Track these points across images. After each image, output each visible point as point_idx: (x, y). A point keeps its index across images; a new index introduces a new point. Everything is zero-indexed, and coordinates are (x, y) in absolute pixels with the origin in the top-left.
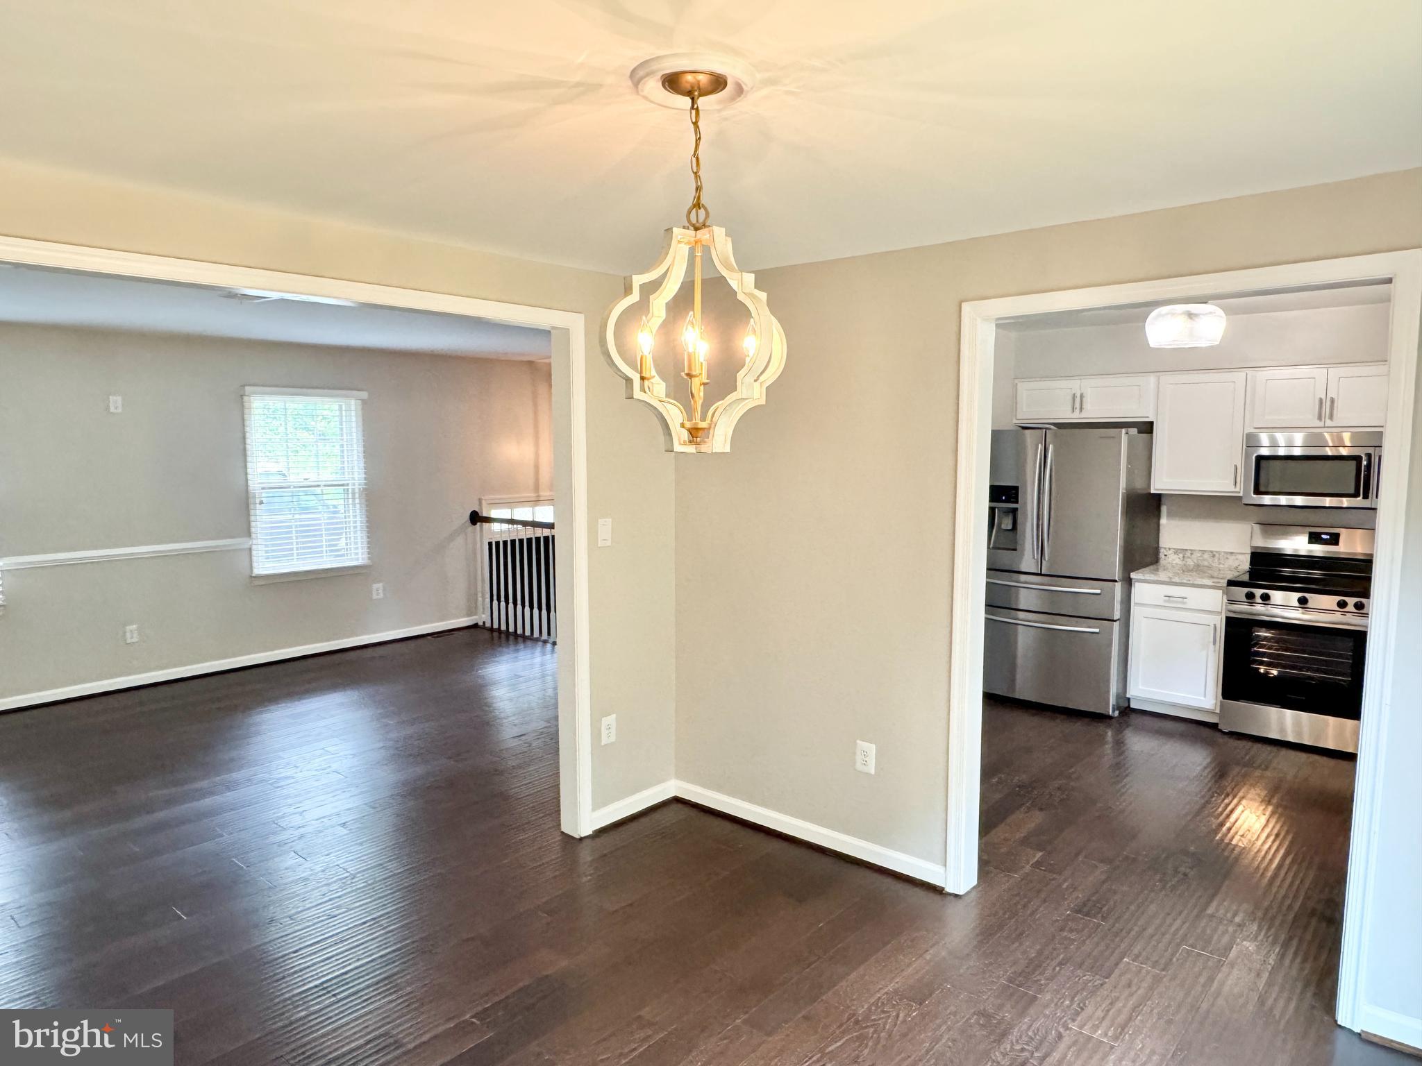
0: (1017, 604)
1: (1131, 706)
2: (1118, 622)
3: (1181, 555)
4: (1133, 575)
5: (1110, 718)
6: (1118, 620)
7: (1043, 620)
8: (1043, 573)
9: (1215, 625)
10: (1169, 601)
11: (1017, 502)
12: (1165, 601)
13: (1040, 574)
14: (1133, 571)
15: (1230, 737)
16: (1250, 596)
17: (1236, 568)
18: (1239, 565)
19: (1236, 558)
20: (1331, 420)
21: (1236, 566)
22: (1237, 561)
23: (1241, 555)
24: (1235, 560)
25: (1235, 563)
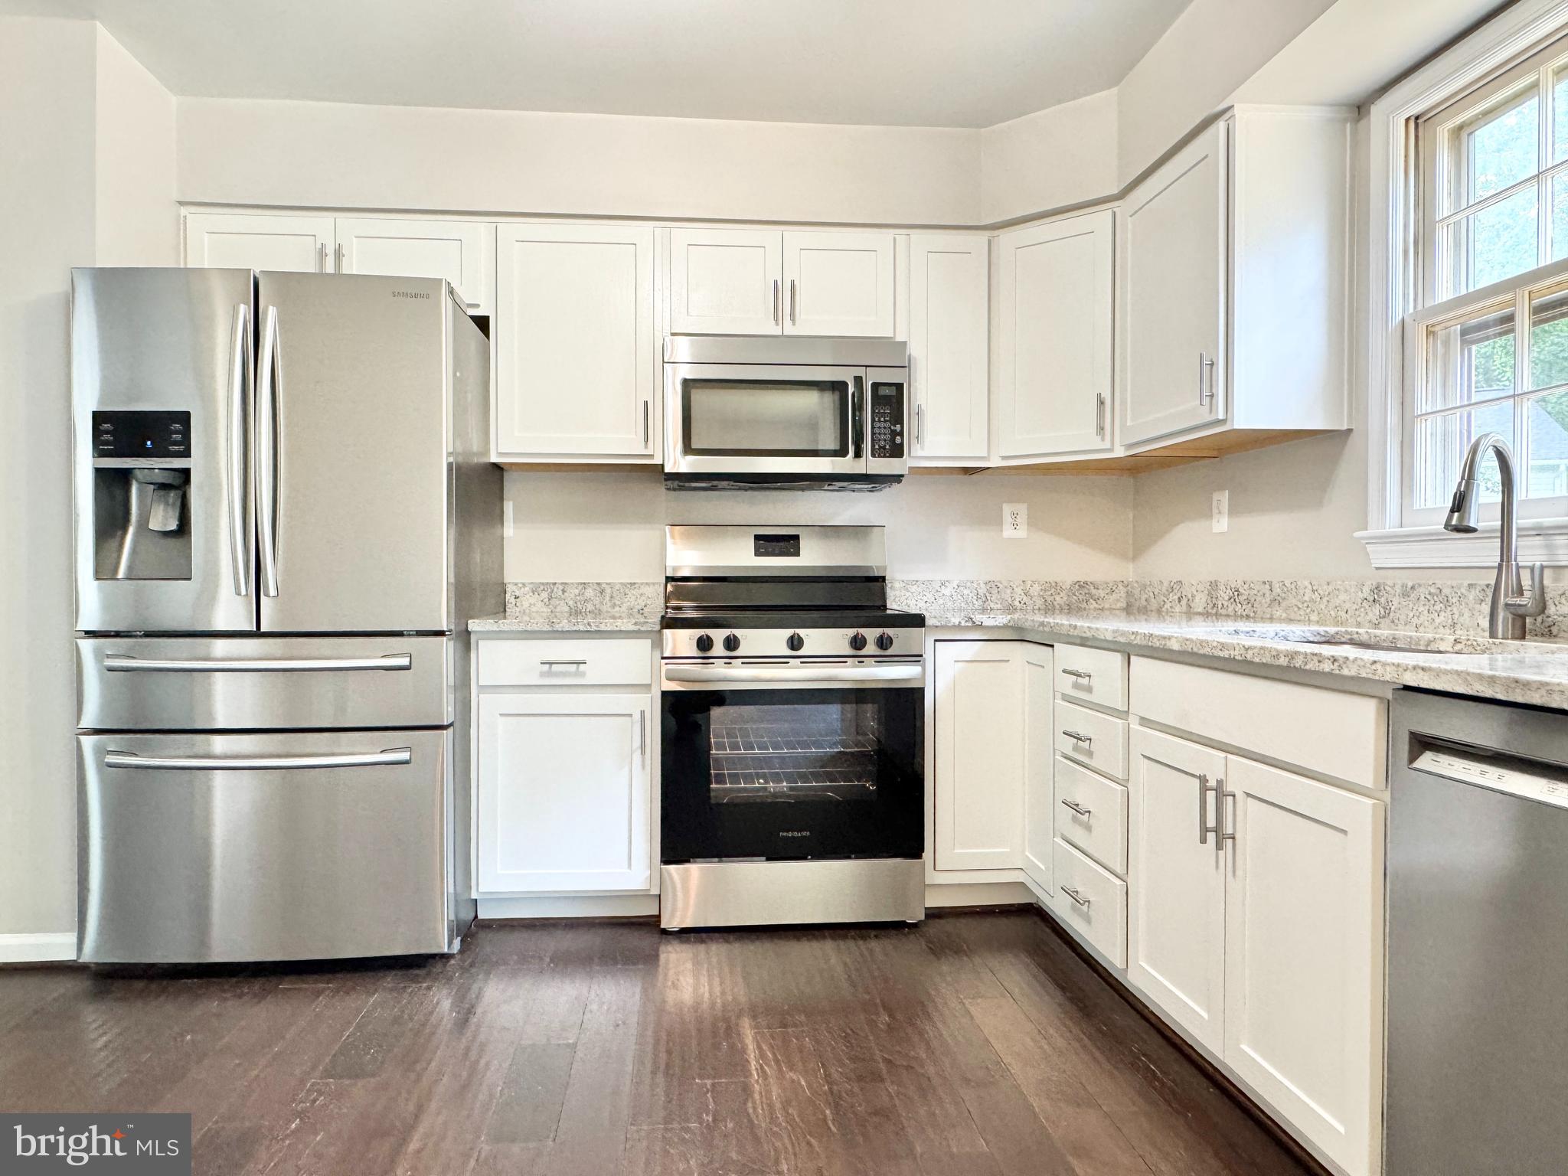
0: (210, 715)
1: (481, 916)
2: (451, 730)
3: (545, 595)
4: (474, 625)
5: (444, 957)
6: (451, 725)
7: (271, 749)
8: (263, 629)
9: (642, 713)
10: (550, 674)
11: (187, 454)
12: (542, 674)
13: (258, 634)
14: (472, 618)
15: (682, 942)
16: (704, 644)
17: (641, 612)
18: (645, 606)
19: (641, 591)
20: (794, 324)
21: (640, 607)
22: (643, 598)
23: (647, 586)
24: (639, 597)
25: (640, 601)
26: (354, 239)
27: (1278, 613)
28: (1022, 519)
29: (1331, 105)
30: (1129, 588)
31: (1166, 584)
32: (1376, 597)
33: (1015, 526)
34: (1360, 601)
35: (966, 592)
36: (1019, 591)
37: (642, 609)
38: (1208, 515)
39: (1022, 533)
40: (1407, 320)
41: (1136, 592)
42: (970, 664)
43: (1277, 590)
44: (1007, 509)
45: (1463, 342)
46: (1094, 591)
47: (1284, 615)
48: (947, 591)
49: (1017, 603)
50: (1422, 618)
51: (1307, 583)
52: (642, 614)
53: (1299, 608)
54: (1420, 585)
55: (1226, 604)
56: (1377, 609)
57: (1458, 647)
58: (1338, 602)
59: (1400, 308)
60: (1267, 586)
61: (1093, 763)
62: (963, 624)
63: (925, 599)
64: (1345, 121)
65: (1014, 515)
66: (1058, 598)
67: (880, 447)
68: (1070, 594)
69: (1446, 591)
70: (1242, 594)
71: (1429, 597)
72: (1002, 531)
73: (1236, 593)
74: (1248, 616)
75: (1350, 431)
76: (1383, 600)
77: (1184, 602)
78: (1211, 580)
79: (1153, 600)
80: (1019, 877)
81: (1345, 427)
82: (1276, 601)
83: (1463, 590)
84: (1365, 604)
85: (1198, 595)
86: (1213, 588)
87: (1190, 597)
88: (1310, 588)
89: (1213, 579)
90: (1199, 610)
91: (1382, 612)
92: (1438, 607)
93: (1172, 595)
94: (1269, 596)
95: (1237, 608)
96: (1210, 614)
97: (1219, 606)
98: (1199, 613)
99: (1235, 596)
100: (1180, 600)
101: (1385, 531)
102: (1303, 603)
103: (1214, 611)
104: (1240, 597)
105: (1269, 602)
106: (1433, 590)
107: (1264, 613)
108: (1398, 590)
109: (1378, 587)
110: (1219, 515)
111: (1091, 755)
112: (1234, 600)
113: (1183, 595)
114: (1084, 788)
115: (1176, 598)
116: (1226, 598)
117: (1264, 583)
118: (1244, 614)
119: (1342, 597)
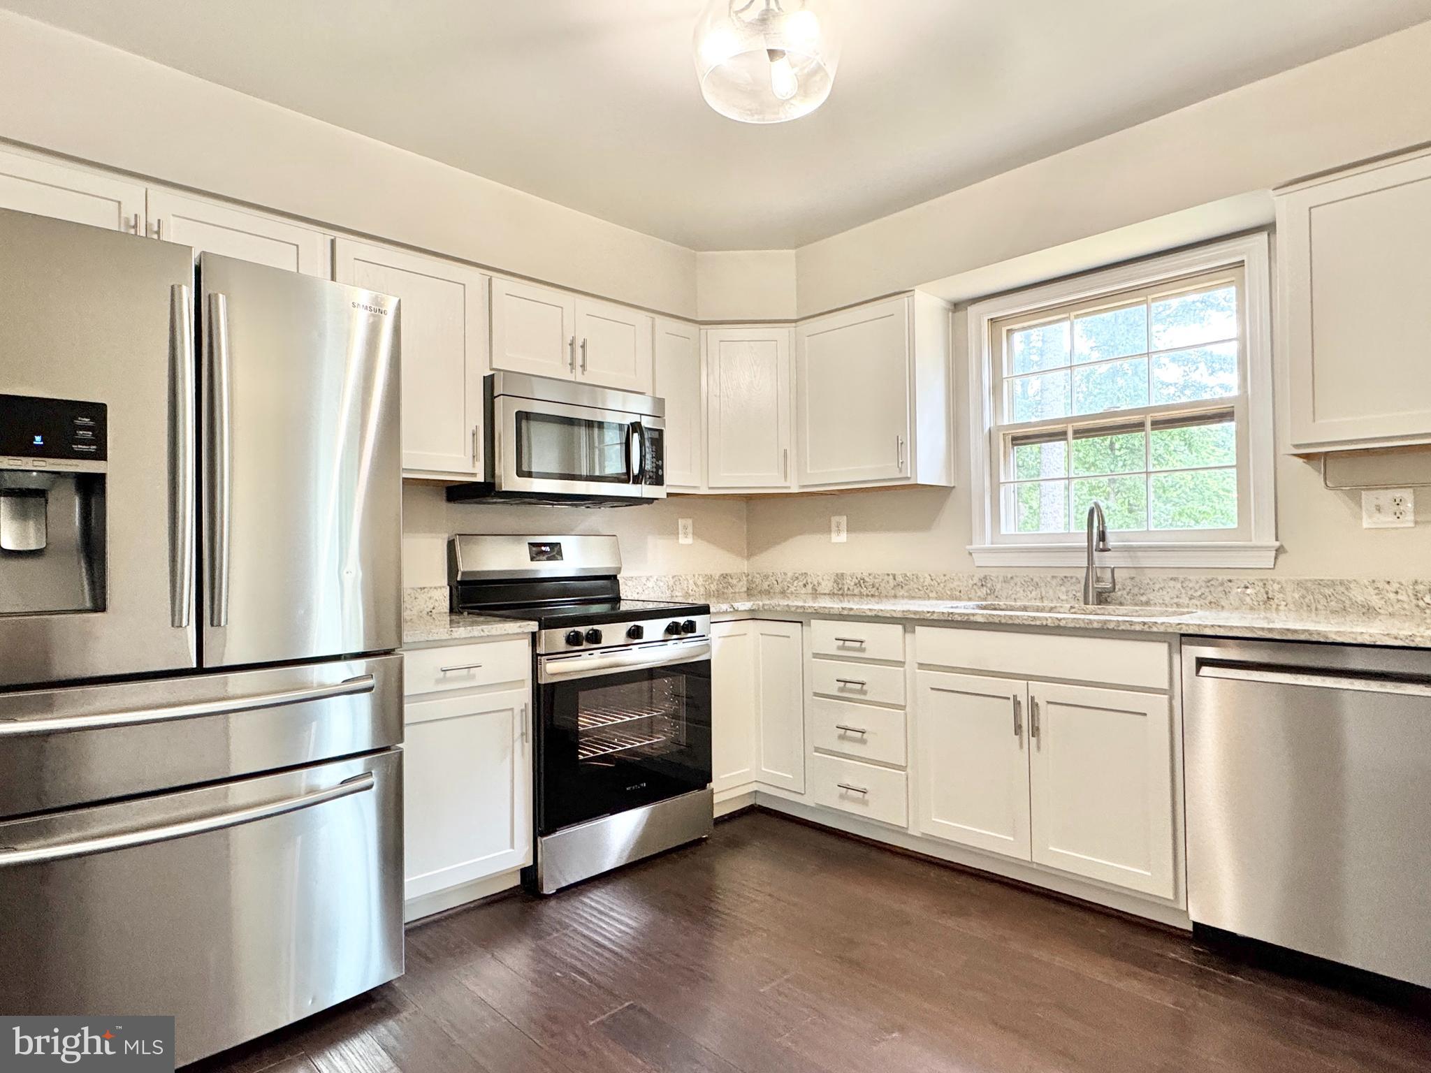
10: (450, 680)
11: (101, 455)
16: (574, 640)
17: (430, 613)
18: (434, 608)
19: (429, 595)
20: (583, 374)
21: (429, 610)
22: (432, 601)
23: (435, 590)
24: (428, 600)
25: (428, 604)
26: (171, 217)
27: (901, 592)
28: (690, 529)
29: (945, 300)
30: (750, 577)
31: (790, 574)
32: (984, 583)
33: (686, 534)
34: (970, 586)
35: (662, 584)
36: (691, 582)
37: (431, 612)
38: (828, 530)
39: (689, 540)
40: (991, 429)
41: (758, 581)
42: (726, 638)
43: (900, 579)
44: (681, 522)
45: (1012, 444)
46: (730, 580)
47: (906, 594)
48: (650, 584)
49: (690, 591)
50: (1018, 595)
51: (927, 575)
52: (431, 616)
53: (919, 590)
54: (1016, 576)
55: (851, 588)
56: (984, 590)
57: (1073, 610)
58: (952, 586)
59: (988, 423)
60: (891, 577)
61: (867, 698)
62: (728, 610)
63: (637, 591)
64: (949, 310)
65: (685, 527)
66: (712, 586)
67: (650, 477)
68: (719, 583)
69: (1036, 579)
70: (867, 582)
71: (1023, 583)
72: (678, 539)
73: (862, 581)
74: (872, 596)
75: (954, 487)
76: (989, 585)
77: (810, 587)
78: (838, 572)
79: (776, 585)
80: (754, 787)
81: (952, 485)
82: (899, 585)
83: (1049, 579)
84: (975, 587)
85: (823, 584)
86: (839, 578)
87: (816, 583)
88: (929, 577)
89: (840, 571)
90: (825, 592)
91: (989, 591)
92: (1031, 588)
93: (796, 582)
94: (892, 583)
95: (862, 591)
96: (836, 595)
97: (846, 589)
98: (825, 594)
99: (861, 582)
100: (805, 586)
101: (988, 545)
102: (923, 587)
103: (840, 592)
104: (866, 584)
105: (892, 586)
106: (1027, 579)
107: (888, 592)
108: (1001, 579)
109: (985, 578)
110: (839, 531)
111: (864, 693)
112: (860, 585)
113: (808, 582)
114: (854, 716)
115: (801, 584)
116: (853, 584)
117: (888, 575)
118: (870, 594)
119: (956, 583)
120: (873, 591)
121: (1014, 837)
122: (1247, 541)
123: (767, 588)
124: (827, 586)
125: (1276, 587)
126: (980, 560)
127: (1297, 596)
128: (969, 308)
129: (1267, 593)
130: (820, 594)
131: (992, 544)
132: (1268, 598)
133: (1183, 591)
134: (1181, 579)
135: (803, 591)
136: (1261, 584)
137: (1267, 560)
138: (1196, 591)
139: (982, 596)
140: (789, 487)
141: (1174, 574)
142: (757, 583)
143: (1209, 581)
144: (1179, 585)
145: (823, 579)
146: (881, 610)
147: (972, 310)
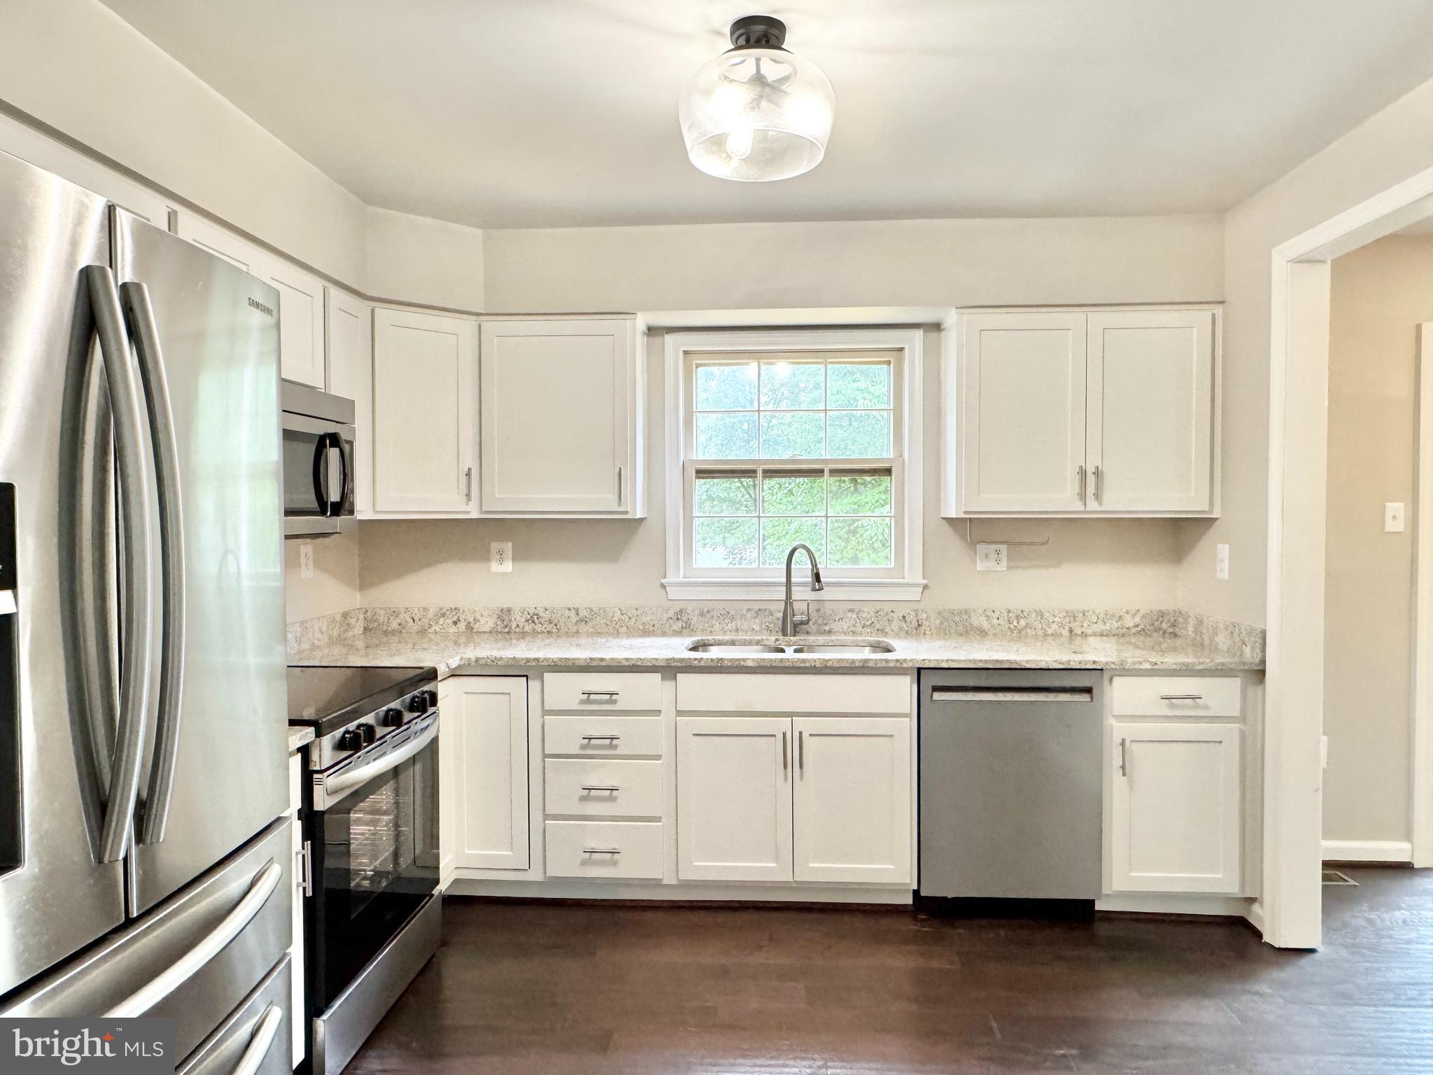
27: (584, 628)
28: (311, 559)
30: (369, 614)
31: (431, 610)
32: (679, 616)
34: (665, 620)
38: (487, 559)
39: (311, 574)
40: (685, 462)
46: (350, 620)
49: (316, 641)
50: (714, 628)
51: (616, 610)
53: (607, 625)
54: (713, 609)
55: (521, 625)
56: (680, 624)
58: (644, 620)
59: (682, 457)
60: (573, 611)
61: (617, 752)
64: (645, 334)
65: (307, 557)
69: (732, 612)
70: (542, 618)
71: (719, 616)
72: (300, 573)
73: (535, 617)
75: (644, 519)
76: (684, 619)
77: (462, 625)
78: (503, 606)
79: (412, 624)
82: (584, 621)
83: (744, 612)
84: (669, 621)
85: (483, 621)
86: (504, 614)
87: (471, 620)
88: (619, 611)
89: (505, 606)
90: (485, 630)
91: (684, 625)
92: (727, 621)
93: (442, 619)
94: (574, 618)
95: (536, 627)
96: (500, 633)
97: (513, 627)
98: (485, 632)
99: (533, 618)
100: (455, 623)
101: (681, 580)
102: (612, 621)
103: (506, 630)
104: (540, 619)
105: (574, 621)
106: (723, 612)
107: (569, 629)
108: (697, 612)
109: (681, 611)
110: (501, 560)
111: (616, 747)
112: (534, 622)
113: (460, 619)
114: (601, 774)
115: (449, 621)
116: (523, 620)
117: (569, 609)
118: (545, 631)
119: (649, 618)
120: (550, 628)
121: (777, 863)
122: (900, 578)
123: (398, 627)
124: (487, 623)
125: (924, 616)
126: (674, 593)
127: (937, 622)
128: (666, 336)
129: (918, 621)
130: (477, 632)
131: (685, 577)
132: (919, 625)
133: (858, 620)
134: (857, 610)
135: (453, 629)
136: (914, 614)
137: (915, 594)
138: (868, 620)
139: (678, 630)
140: (468, 512)
141: (851, 606)
142: (381, 621)
143: (877, 612)
144: (855, 616)
145: (482, 616)
146: (641, 659)
147: (669, 339)
